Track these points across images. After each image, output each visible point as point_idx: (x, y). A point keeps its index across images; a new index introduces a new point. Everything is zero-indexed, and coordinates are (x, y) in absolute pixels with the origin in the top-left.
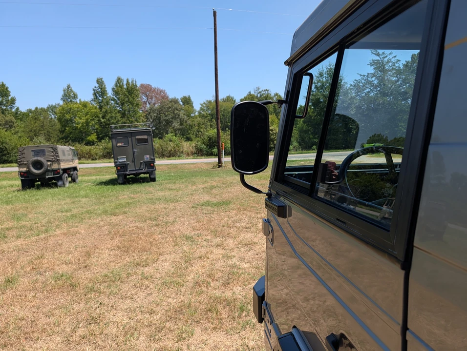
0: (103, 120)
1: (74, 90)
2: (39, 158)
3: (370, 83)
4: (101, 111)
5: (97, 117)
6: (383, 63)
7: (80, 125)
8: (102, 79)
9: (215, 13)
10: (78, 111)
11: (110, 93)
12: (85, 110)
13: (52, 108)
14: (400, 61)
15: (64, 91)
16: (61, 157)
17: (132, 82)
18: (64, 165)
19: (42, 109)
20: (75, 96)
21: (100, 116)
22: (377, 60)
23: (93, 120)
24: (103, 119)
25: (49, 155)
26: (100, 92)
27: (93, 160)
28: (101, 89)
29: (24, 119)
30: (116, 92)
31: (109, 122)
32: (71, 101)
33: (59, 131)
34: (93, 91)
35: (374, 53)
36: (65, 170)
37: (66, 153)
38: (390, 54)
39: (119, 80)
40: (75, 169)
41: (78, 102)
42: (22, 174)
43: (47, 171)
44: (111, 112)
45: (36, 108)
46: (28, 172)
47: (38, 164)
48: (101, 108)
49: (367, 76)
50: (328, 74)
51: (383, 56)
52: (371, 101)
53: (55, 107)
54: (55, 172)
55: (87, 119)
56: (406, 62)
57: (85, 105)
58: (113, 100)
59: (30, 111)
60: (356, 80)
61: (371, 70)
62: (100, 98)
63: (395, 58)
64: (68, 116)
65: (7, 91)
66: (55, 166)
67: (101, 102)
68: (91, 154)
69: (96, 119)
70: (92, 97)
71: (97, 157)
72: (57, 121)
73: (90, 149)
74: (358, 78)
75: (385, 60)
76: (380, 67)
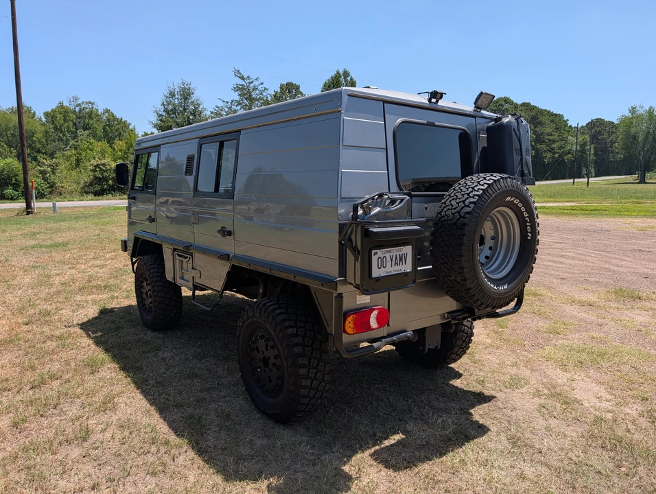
6: (249, 90)
14: (267, 89)
22: (242, 85)
35: (238, 76)
38: (256, 80)
49: (231, 104)
50: (181, 95)
51: (248, 81)
56: (275, 91)
60: (217, 107)
61: (236, 96)
63: (262, 86)
74: (221, 104)
75: (252, 85)
76: (245, 94)
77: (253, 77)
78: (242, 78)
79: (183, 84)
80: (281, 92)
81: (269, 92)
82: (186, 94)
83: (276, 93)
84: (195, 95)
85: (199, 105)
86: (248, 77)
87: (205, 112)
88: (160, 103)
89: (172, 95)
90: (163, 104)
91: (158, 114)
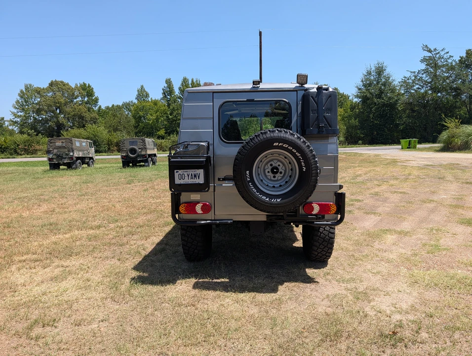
0: (170, 117)
1: (146, 90)
2: (134, 147)
3: (421, 79)
4: (169, 108)
5: (166, 113)
6: (435, 60)
7: (152, 121)
8: (170, 79)
9: (260, 33)
10: (150, 109)
11: (177, 92)
12: (156, 108)
13: (127, 105)
14: (453, 57)
15: (138, 91)
16: (148, 146)
17: (197, 81)
18: (149, 152)
19: (117, 106)
20: (147, 95)
21: (169, 112)
22: (429, 57)
23: (163, 116)
24: (171, 115)
25: (140, 145)
26: (168, 91)
27: (163, 151)
28: (170, 88)
29: (104, 116)
30: (182, 91)
31: (175, 119)
32: (144, 100)
33: (134, 126)
34: (162, 91)
35: (425, 50)
36: (150, 156)
37: (150, 144)
38: (442, 50)
39: (185, 81)
40: (155, 155)
41: (150, 100)
42: (123, 157)
43: (139, 156)
44: (177, 109)
45: (113, 106)
46: (127, 156)
47: (133, 151)
48: (169, 105)
49: (418, 73)
50: (376, 73)
51: (435, 52)
52: (420, 97)
53: (128, 104)
54: (144, 156)
55: (157, 116)
56: (460, 57)
57: (155, 103)
58: (180, 98)
59: (108, 108)
60: (405, 77)
61: (423, 66)
62: (169, 97)
63: (448, 54)
64: (141, 113)
65: (93, 91)
66: (143, 153)
67: (169, 101)
68: (162, 146)
69: (165, 115)
70: (162, 96)
71: (167, 149)
72: (131, 118)
73: (161, 142)
74: (408, 75)
75: (438, 56)
76: (431, 64)
77: (439, 49)
78: (430, 51)
79: (378, 64)
80: (466, 57)
81: (454, 58)
82: (380, 71)
83: (462, 58)
84: (387, 71)
85: (389, 78)
86: (435, 50)
87: (394, 83)
88: (360, 80)
89: (369, 73)
90: (362, 81)
91: (358, 88)
